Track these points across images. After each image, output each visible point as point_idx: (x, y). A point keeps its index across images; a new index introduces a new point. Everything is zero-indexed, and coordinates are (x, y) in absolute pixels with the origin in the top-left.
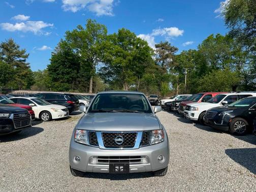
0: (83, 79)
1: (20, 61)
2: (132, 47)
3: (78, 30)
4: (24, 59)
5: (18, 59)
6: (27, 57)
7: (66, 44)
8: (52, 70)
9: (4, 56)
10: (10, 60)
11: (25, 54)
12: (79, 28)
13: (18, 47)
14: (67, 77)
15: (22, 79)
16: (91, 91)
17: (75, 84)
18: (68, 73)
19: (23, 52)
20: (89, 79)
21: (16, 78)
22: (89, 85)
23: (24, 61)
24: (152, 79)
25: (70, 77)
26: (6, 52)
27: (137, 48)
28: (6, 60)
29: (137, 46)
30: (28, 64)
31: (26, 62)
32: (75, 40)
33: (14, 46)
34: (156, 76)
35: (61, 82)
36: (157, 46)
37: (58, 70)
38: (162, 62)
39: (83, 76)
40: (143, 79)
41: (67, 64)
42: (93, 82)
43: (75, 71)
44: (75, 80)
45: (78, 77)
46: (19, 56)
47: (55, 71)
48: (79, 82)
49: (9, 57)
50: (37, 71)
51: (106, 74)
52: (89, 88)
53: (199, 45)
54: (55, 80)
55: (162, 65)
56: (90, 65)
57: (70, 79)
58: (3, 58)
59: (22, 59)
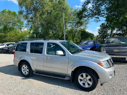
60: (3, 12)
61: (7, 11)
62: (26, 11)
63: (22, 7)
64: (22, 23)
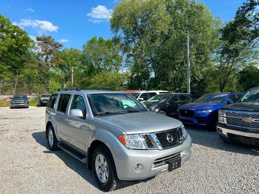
2: (5, 35)
24: (35, 75)
27: (13, 37)
29: (12, 35)
34: (38, 73)
36: (38, 39)
38: (45, 57)
40: (21, 76)
53: (84, 45)
55: (46, 61)
60: (92, 42)
61: (98, 40)
62: (125, 36)
63: (117, 31)
64: (119, 60)
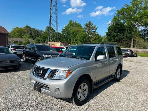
0: (126, 39)
1: (93, 31)
3: (125, 7)
4: (95, 30)
5: (92, 31)
6: (96, 29)
7: (117, 18)
8: (108, 35)
9: (87, 30)
10: (89, 32)
11: (95, 28)
12: (126, 6)
13: (93, 24)
14: (116, 38)
15: (94, 41)
16: (132, 47)
17: (122, 42)
18: (117, 36)
19: (95, 27)
20: (131, 39)
21: (91, 40)
22: (131, 43)
23: (95, 31)
25: (118, 38)
26: (87, 28)
28: (87, 32)
30: (97, 33)
31: (96, 32)
32: (123, 14)
33: (91, 24)
35: (113, 42)
37: (111, 34)
39: (127, 37)
41: (117, 30)
42: (134, 41)
43: (122, 34)
44: (122, 40)
45: (123, 38)
46: (93, 29)
47: (110, 35)
48: (124, 41)
49: (88, 30)
50: (103, 36)
51: (145, 34)
52: (130, 45)
54: (110, 40)
56: (132, 29)
57: (119, 39)
58: (86, 31)
59: (94, 30)
